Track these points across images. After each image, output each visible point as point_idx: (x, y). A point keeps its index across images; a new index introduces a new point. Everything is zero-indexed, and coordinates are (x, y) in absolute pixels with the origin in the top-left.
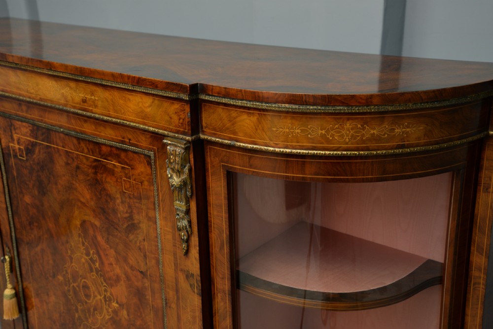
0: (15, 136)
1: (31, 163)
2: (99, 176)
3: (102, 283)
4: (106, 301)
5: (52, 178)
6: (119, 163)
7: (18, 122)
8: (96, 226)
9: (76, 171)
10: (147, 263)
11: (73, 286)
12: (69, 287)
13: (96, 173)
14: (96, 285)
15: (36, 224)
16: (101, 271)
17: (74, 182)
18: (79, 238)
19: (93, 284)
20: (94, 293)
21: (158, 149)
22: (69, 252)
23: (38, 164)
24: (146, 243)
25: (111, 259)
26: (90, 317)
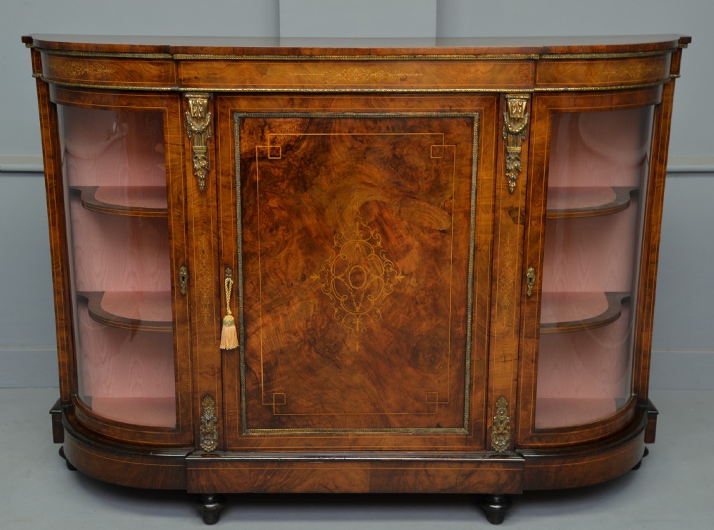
0: (269, 136)
1: (291, 160)
2: (398, 152)
3: (383, 261)
4: (385, 279)
5: (323, 169)
6: (430, 132)
7: (277, 120)
8: (384, 203)
9: (365, 153)
10: (451, 220)
11: (336, 280)
12: (329, 282)
13: (394, 148)
14: (373, 265)
15: (284, 228)
16: (383, 249)
17: (359, 166)
18: (355, 222)
19: (369, 266)
20: (368, 276)
21: (485, 108)
22: (335, 243)
23: (302, 158)
24: (453, 201)
25: (401, 231)
26: (358, 304)
